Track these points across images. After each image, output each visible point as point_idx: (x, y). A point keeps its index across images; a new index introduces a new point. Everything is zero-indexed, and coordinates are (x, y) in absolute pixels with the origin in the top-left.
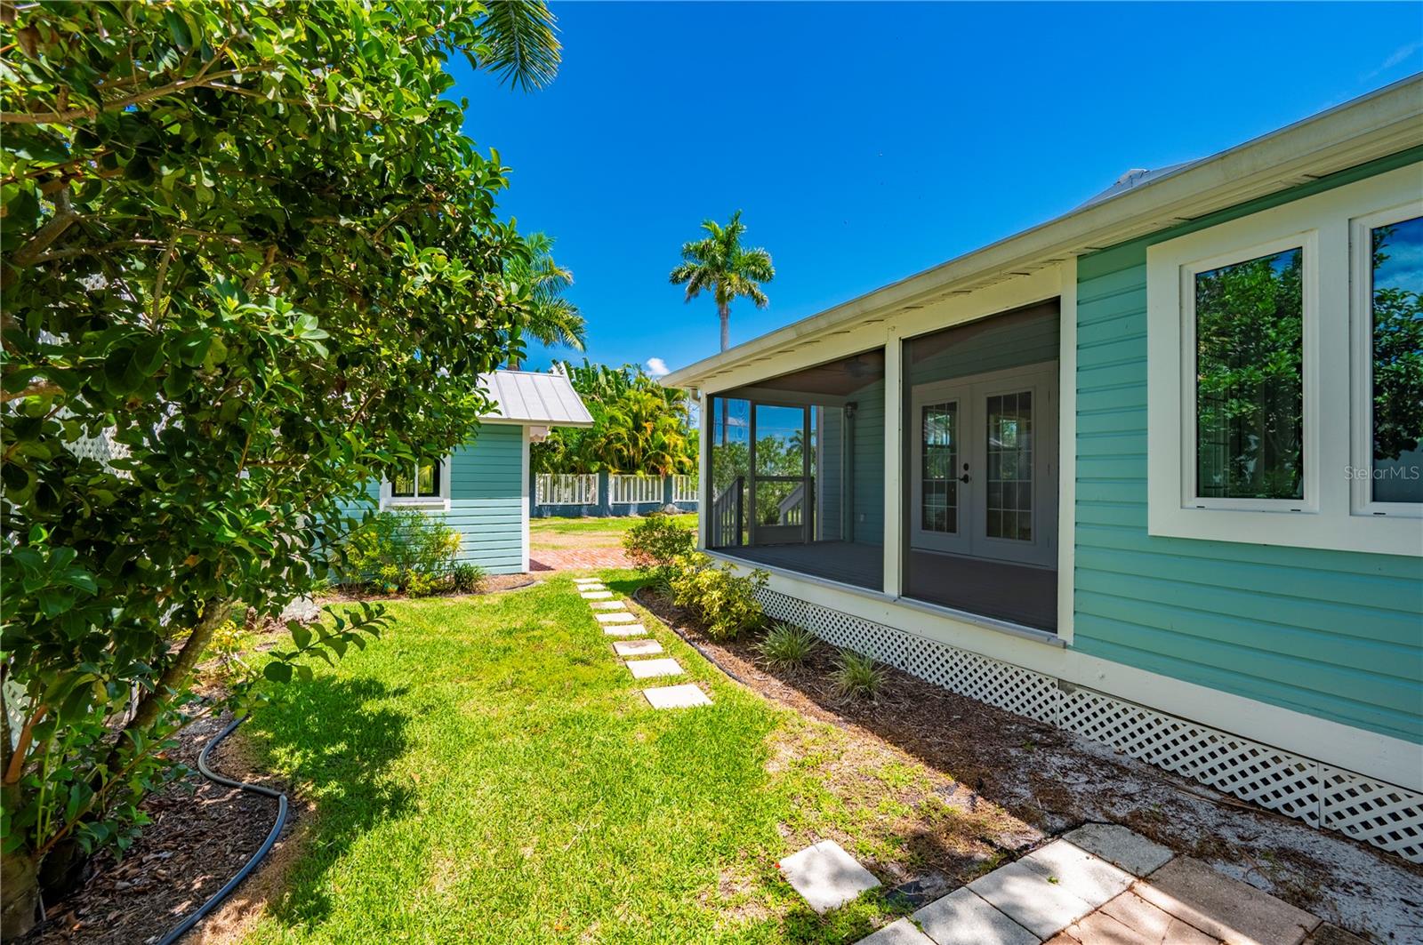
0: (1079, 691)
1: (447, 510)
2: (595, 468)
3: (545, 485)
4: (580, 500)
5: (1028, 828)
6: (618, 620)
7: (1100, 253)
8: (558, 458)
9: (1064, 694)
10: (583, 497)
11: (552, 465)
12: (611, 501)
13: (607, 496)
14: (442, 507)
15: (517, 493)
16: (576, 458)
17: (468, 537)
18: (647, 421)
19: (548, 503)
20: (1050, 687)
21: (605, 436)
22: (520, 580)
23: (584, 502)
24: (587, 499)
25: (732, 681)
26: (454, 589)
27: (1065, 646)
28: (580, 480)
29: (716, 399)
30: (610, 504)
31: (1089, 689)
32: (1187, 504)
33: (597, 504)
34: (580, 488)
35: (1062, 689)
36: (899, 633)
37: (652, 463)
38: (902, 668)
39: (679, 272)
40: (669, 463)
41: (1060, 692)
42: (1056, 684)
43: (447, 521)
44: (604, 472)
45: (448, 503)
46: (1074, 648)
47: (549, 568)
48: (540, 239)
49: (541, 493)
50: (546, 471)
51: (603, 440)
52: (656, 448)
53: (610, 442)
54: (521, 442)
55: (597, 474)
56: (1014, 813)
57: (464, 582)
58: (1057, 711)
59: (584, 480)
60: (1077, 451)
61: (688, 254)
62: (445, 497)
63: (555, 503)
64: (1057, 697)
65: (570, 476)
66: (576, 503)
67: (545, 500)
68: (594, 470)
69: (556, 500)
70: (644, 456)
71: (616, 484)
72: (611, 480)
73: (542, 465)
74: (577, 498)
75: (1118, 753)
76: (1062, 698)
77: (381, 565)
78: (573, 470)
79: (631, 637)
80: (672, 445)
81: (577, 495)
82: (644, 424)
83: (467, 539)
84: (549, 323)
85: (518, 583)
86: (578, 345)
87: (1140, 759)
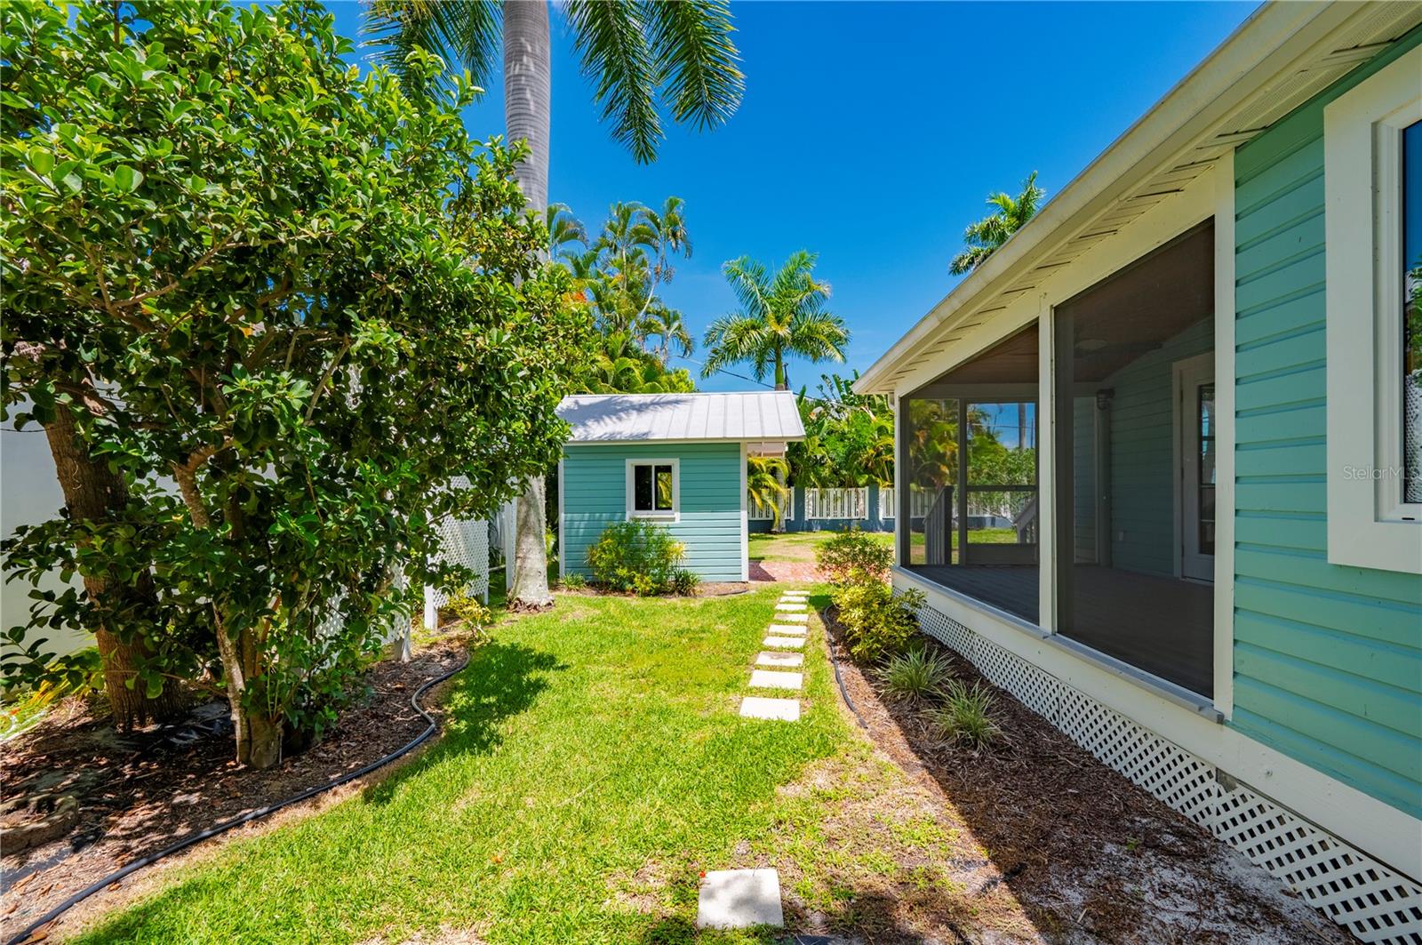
0: (1240, 790)
1: (677, 521)
2: (862, 481)
3: (814, 499)
4: (849, 514)
5: (1036, 936)
6: (788, 632)
7: (1264, 134)
8: (826, 472)
9: (1223, 791)
10: (853, 511)
11: (819, 479)
12: (881, 517)
13: (878, 510)
14: (673, 519)
15: (736, 506)
16: (844, 472)
17: (689, 547)
18: (920, 429)
19: (818, 517)
20: (1206, 777)
21: (874, 448)
22: (737, 588)
23: (854, 517)
24: (856, 514)
25: (843, 706)
26: (672, 592)
27: (1221, 720)
28: (849, 495)
29: (913, 403)
30: (881, 519)
31: (1254, 790)
32: (1386, 514)
33: (867, 518)
34: (849, 502)
35: (1221, 783)
36: (1052, 679)
37: (927, 475)
38: (1054, 723)
39: (960, 260)
40: (945, 474)
41: (1218, 786)
42: (1214, 773)
43: (671, 531)
44: (872, 485)
45: (677, 515)
46: (1233, 726)
47: (773, 579)
48: (802, 257)
49: (811, 507)
50: (815, 486)
51: (871, 451)
52: (931, 458)
53: (879, 454)
54: (739, 458)
55: (867, 488)
56: (1031, 916)
57: (683, 586)
58: (1212, 811)
59: (853, 494)
60: (1236, 440)
61: (971, 239)
62: (676, 511)
63: (824, 517)
64: (1214, 792)
65: (839, 490)
66: (846, 517)
67: (814, 515)
68: (861, 483)
69: (825, 514)
70: (916, 467)
71: (887, 497)
72: (882, 494)
73: (809, 479)
74: (846, 512)
75: (1288, 894)
76: (1219, 795)
77: (617, 567)
78: (842, 484)
79: (782, 649)
80: (949, 453)
81: (846, 508)
82: (917, 433)
83: (688, 548)
84: (811, 339)
85: (733, 590)
86: (838, 357)
87: (1320, 911)
